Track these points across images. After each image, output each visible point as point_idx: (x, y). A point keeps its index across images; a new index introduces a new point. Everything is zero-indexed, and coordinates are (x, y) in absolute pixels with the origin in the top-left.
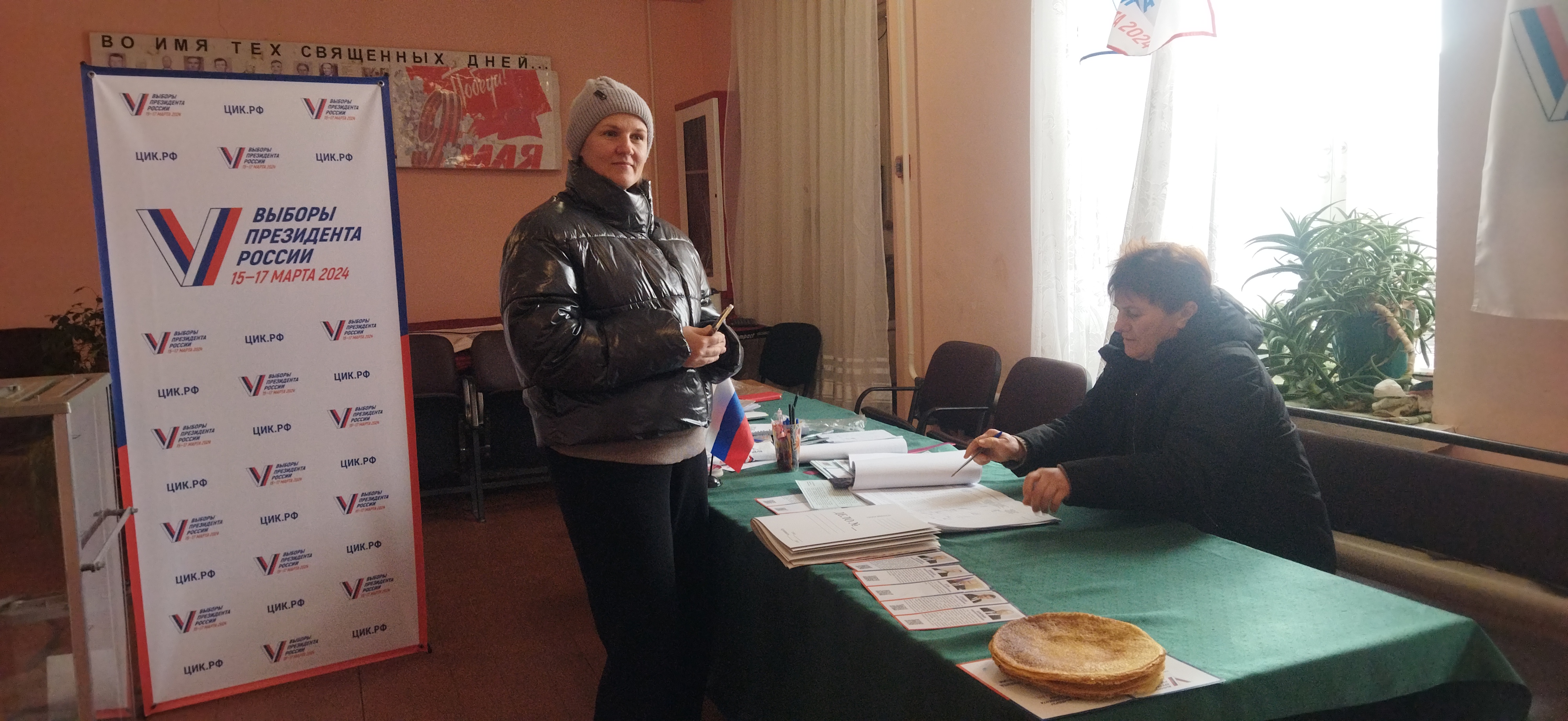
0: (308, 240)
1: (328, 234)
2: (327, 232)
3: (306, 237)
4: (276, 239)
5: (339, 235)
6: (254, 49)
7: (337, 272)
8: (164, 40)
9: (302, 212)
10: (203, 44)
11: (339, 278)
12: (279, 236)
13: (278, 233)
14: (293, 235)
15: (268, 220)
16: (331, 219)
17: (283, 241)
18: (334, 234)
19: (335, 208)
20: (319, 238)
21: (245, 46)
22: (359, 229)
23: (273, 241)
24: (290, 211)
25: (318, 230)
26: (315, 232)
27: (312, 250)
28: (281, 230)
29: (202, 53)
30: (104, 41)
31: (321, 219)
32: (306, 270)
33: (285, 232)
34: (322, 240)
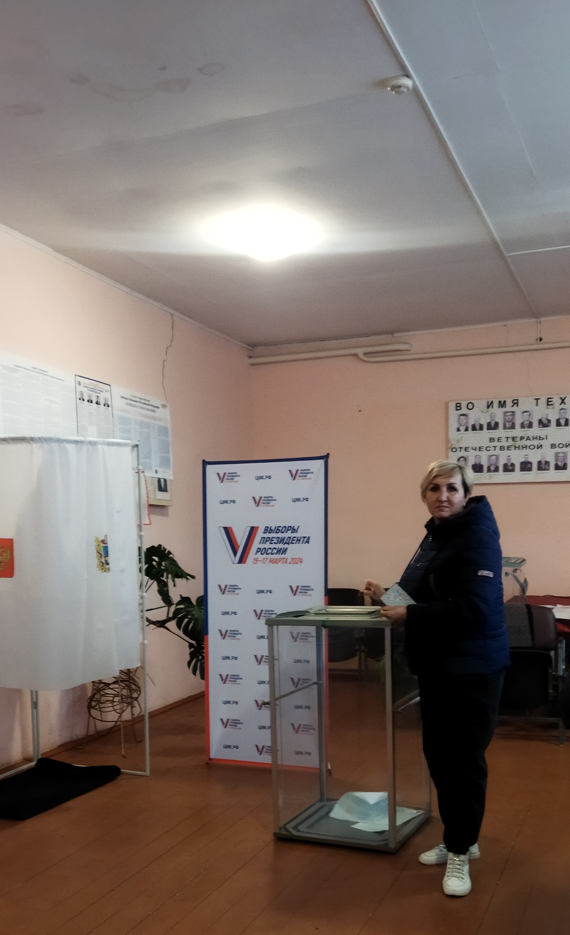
0: (286, 543)
1: (294, 540)
2: (294, 539)
3: (285, 542)
4: (272, 542)
5: (299, 540)
6: (549, 402)
7: (297, 560)
8: (492, 403)
9: (284, 528)
10: (515, 403)
11: (298, 563)
12: (273, 540)
13: (273, 539)
14: (279, 540)
15: (269, 533)
16: (296, 532)
17: (275, 543)
18: (298, 540)
19: (299, 527)
20: (290, 542)
21: (543, 401)
22: (309, 538)
23: (271, 543)
24: (279, 528)
25: (290, 538)
26: (289, 539)
27: (287, 548)
28: (274, 538)
29: (515, 408)
30: (457, 406)
31: (292, 532)
32: (284, 558)
33: (276, 539)
34: (292, 543)
